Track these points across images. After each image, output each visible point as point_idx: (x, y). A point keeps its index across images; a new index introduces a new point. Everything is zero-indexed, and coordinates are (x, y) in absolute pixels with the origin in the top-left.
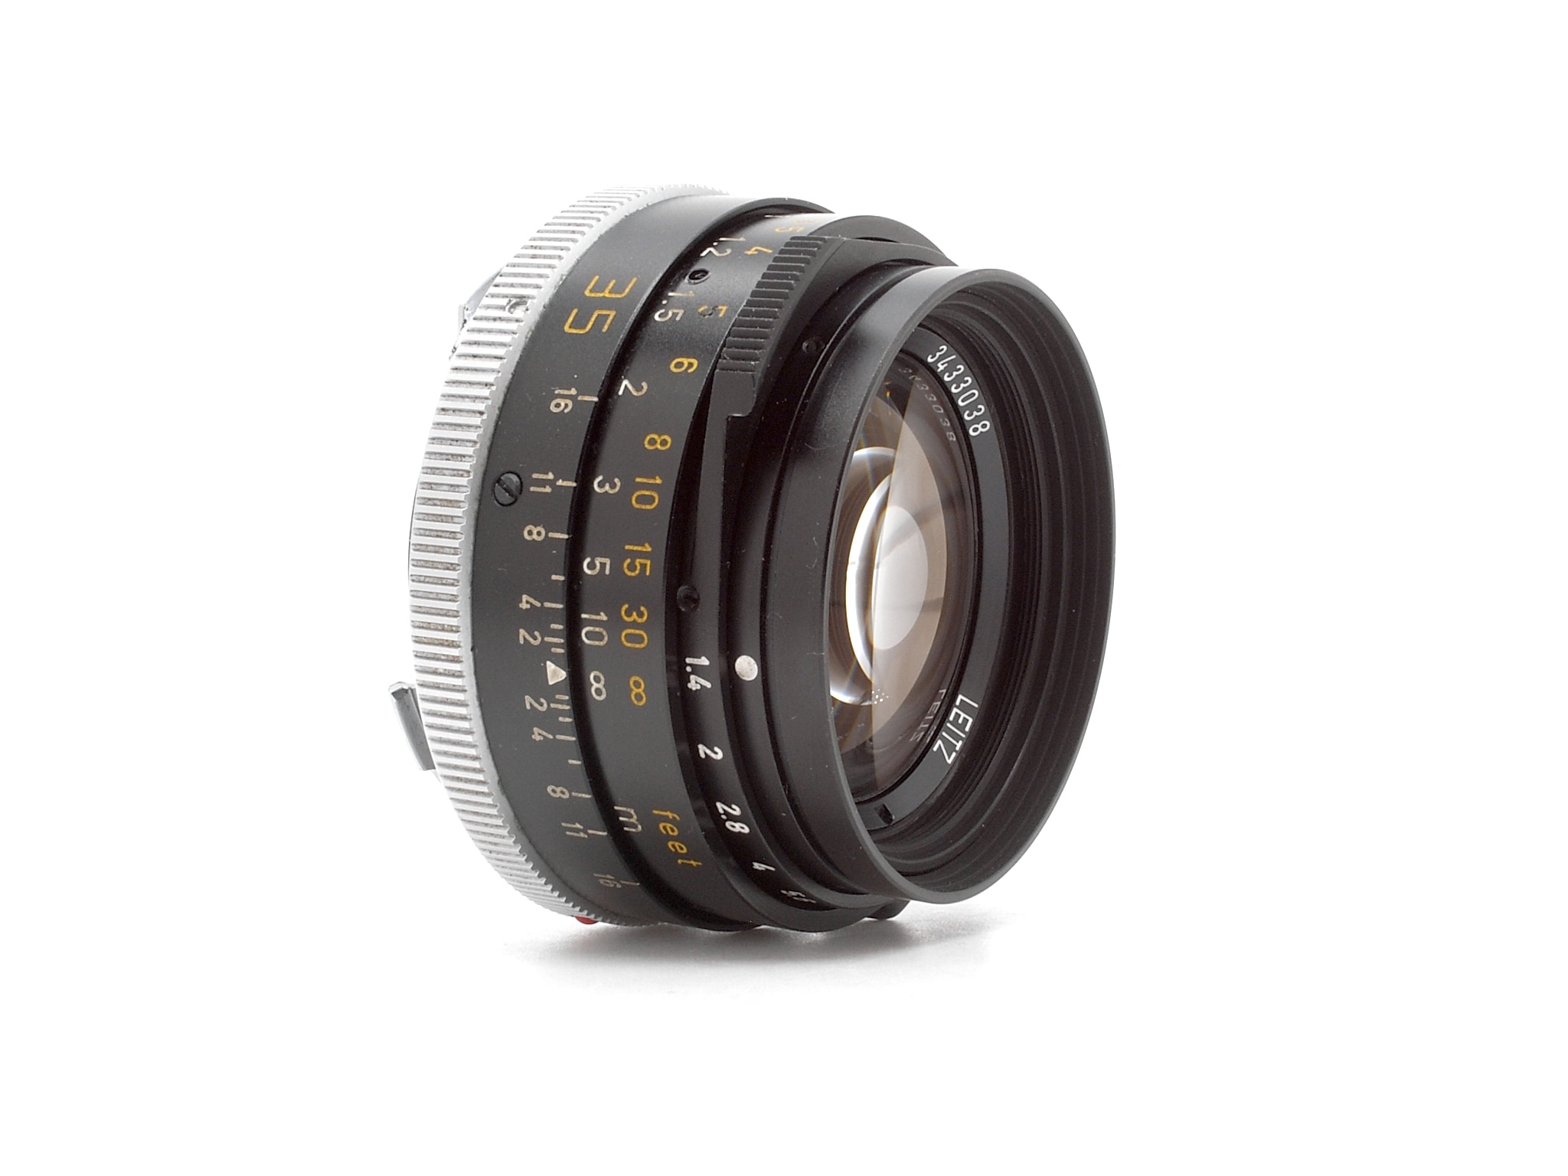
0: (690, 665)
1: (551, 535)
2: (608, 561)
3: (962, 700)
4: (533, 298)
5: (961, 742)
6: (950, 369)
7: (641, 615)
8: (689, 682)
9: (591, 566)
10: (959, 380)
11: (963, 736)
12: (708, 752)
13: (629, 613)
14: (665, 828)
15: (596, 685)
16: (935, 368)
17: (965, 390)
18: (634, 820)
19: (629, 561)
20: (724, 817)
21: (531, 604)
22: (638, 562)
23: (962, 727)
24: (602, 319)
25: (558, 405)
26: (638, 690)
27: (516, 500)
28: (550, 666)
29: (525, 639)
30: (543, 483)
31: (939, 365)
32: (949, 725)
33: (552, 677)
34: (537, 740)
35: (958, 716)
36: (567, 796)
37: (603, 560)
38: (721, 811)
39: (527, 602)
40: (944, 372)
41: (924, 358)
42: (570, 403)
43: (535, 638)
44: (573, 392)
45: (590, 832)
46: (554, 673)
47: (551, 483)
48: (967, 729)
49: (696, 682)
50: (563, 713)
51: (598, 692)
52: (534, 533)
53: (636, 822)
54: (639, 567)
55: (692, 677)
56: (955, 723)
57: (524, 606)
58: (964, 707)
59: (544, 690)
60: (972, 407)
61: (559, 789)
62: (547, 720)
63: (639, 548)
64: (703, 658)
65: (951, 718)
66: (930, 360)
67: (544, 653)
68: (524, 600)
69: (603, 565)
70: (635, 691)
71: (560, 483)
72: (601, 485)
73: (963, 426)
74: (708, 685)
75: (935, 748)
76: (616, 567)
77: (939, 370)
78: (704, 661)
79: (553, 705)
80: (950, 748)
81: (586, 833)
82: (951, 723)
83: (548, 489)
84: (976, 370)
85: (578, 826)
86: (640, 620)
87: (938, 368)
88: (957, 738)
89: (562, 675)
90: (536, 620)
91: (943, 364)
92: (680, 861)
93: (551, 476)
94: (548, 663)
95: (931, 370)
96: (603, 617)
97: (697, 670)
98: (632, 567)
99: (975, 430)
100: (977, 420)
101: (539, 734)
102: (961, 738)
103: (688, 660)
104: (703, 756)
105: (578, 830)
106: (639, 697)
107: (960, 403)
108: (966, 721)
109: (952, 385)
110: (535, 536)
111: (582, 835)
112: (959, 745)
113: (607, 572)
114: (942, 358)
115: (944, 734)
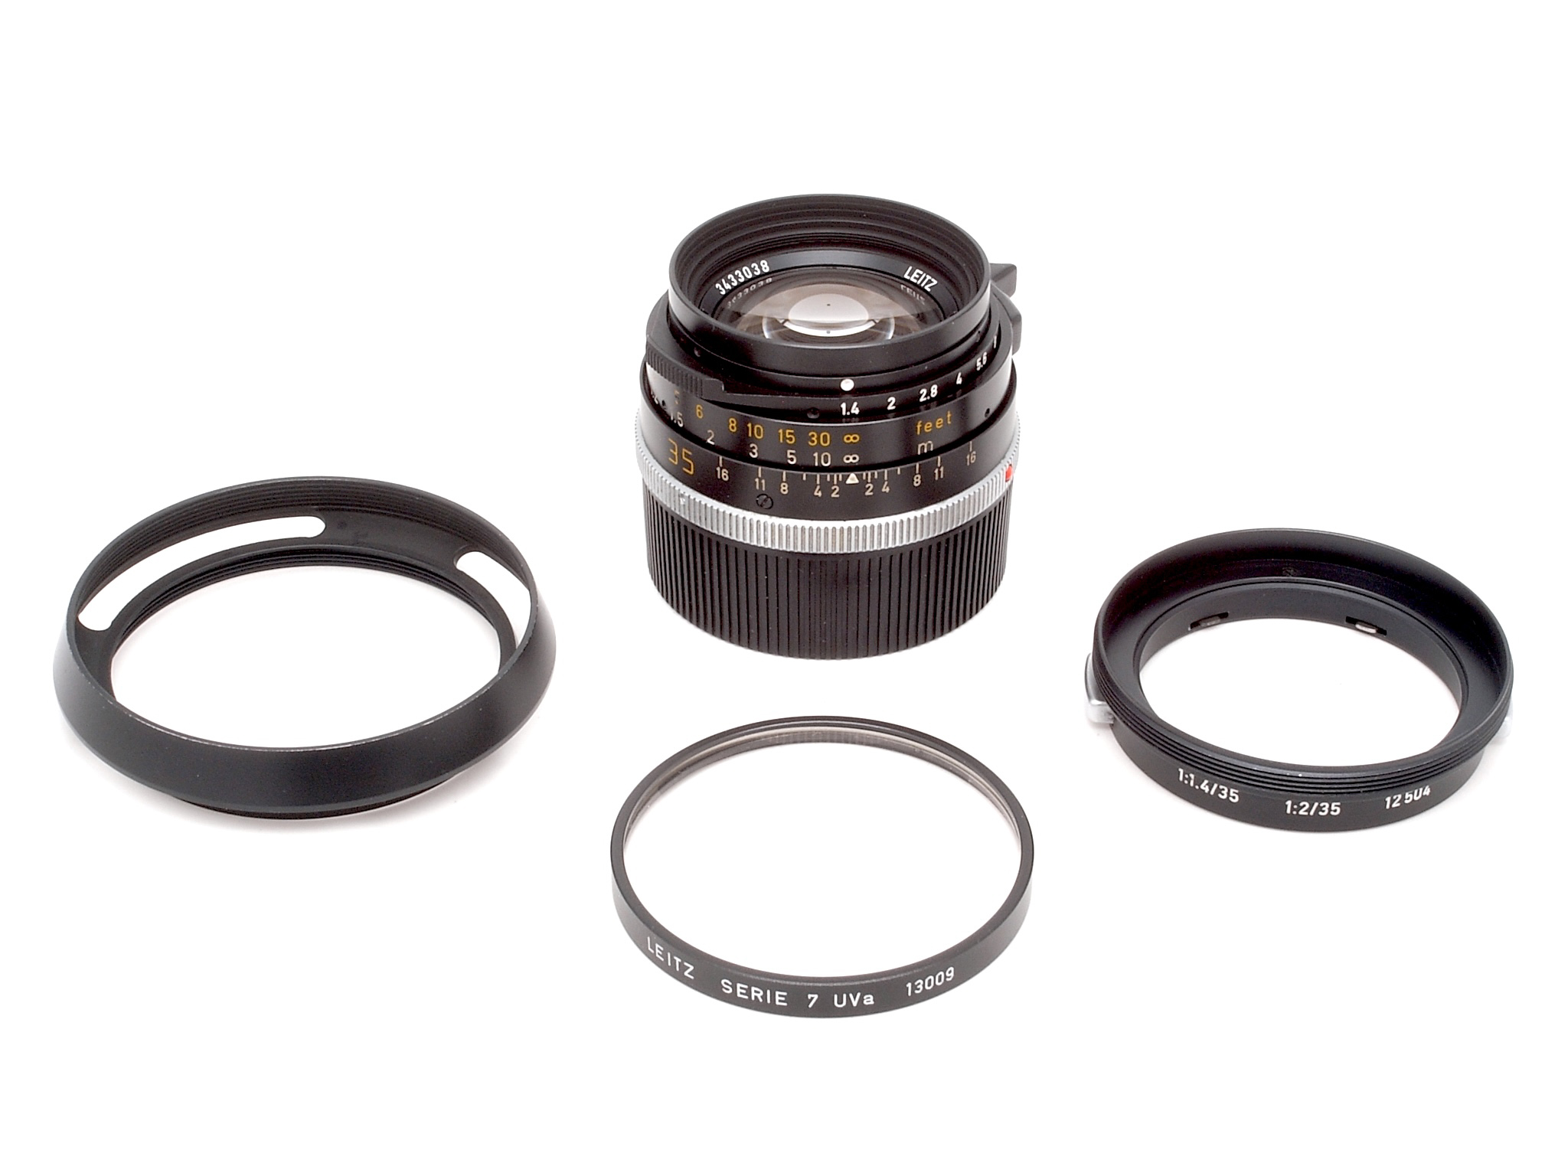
0: (846, 412)
1: (784, 479)
2: (789, 451)
3: (908, 275)
4: (679, 490)
5: (927, 276)
6: (729, 282)
7: (813, 436)
8: (855, 413)
9: (792, 460)
10: (737, 277)
11: (924, 275)
12: (891, 405)
13: (813, 442)
14: (928, 429)
15: (851, 459)
16: (729, 290)
17: (743, 274)
18: (926, 445)
19: (787, 441)
20: (928, 398)
21: (818, 490)
22: (788, 436)
23: (920, 275)
24: (687, 456)
25: (725, 477)
26: (851, 439)
27: (769, 497)
28: (849, 481)
29: (836, 494)
30: (760, 484)
31: (727, 288)
32: (918, 282)
33: (854, 481)
34: (888, 489)
35: (915, 278)
36: (919, 476)
37: (788, 454)
38: (925, 399)
39: (818, 493)
40: (732, 286)
41: (722, 296)
42: (724, 470)
43: (835, 489)
44: (718, 469)
45: (939, 465)
46: (853, 479)
47: (760, 479)
48: (921, 272)
49: (855, 409)
50: (873, 475)
51: (855, 457)
52: (784, 489)
53: (927, 443)
54: (791, 435)
55: (853, 411)
56: (918, 279)
57: (820, 494)
58: (910, 274)
59: (863, 483)
60: (753, 270)
61: (916, 480)
62: (878, 483)
63: (781, 435)
64: (842, 406)
65: (915, 281)
66: (723, 293)
67: (842, 483)
69: (791, 454)
70: (851, 437)
71: (760, 475)
72: (754, 454)
73: (763, 275)
74: (855, 404)
75: (929, 290)
76: (791, 447)
77: (730, 288)
78: (844, 406)
79: (869, 481)
80: (930, 282)
81: (939, 468)
83: (763, 481)
84: (733, 268)
85: (936, 471)
86: (816, 436)
88: (925, 278)
89: (853, 475)
90: (826, 487)
91: (727, 286)
92: (949, 422)
93: (757, 480)
94: (847, 482)
95: (729, 292)
96: (816, 455)
97: (848, 409)
98: (791, 439)
99: (766, 268)
100: (760, 267)
101: (885, 488)
103: (844, 413)
104: (894, 408)
105: (939, 472)
106: (855, 438)
107: (750, 276)
108: (918, 274)
109: (739, 281)
110: (786, 488)
111: (942, 469)
112: (929, 277)
113: (794, 452)
114: (723, 287)
115: (922, 285)
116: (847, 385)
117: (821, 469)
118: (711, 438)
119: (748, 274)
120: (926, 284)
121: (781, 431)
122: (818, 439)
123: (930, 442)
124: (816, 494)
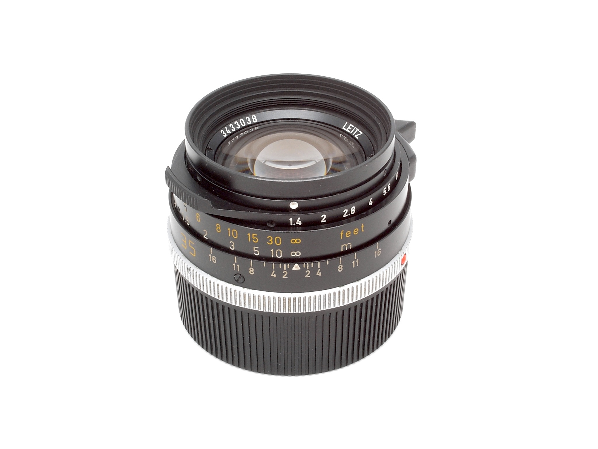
0: (293, 224)
1: (251, 266)
2: (254, 247)
3: (345, 128)
4: (188, 265)
5: (357, 129)
6: (230, 128)
7: (270, 238)
8: (299, 224)
9: (257, 253)
10: (235, 126)
11: (355, 128)
12: (324, 219)
13: (270, 242)
14: (348, 235)
15: (296, 254)
16: (229, 134)
17: (240, 124)
18: (346, 245)
19: (253, 241)
20: (349, 215)
21: (274, 274)
22: (253, 238)
23: (353, 128)
24: (191, 244)
25: (214, 260)
26: (295, 241)
27: (242, 276)
28: (294, 269)
29: (286, 276)
30: (236, 267)
31: (228, 133)
32: (351, 133)
33: (298, 268)
34: (321, 274)
35: (349, 129)
36: (342, 266)
37: (254, 249)
38: (347, 215)
39: (274, 275)
40: (231, 131)
41: (224, 138)
42: (213, 256)
43: (285, 273)
44: (210, 255)
45: (355, 258)
46: (296, 267)
47: (236, 265)
48: (353, 126)
49: (299, 222)
50: (310, 265)
51: (298, 254)
52: (252, 271)
53: (347, 244)
54: (255, 238)
55: (297, 223)
56: (351, 130)
57: (275, 276)
58: (346, 127)
59: (303, 271)
60: (246, 121)
61: (339, 268)
62: (314, 271)
63: (249, 237)
64: (290, 220)
65: (349, 132)
66: (225, 136)
67: (290, 270)
68: (273, 276)
69: (256, 249)
70: (296, 240)
71: (236, 262)
72: (232, 248)
73: (253, 125)
74: (299, 219)
75: (357, 138)
76: (256, 245)
77: (230, 133)
78: (291, 219)
79: (308, 269)
80: (358, 133)
81: (356, 260)
82: (351, 132)
83: (238, 266)
84: (233, 120)
85: (353, 262)
86: (272, 239)
87: (229, 133)
88: (355, 130)
89: (296, 265)
90: (279, 272)
91: (228, 131)
92: (363, 230)
93: (234, 264)
94: (293, 269)
95: (229, 136)
96: (272, 250)
97: (294, 222)
98: (255, 240)
99: (255, 120)
100: (251, 119)
101: (319, 273)
102: (356, 129)
103: (291, 224)
104: (325, 221)
105: (355, 263)
106: (298, 241)
107: (244, 125)
108: (351, 127)
109: (237, 128)
110: (253, 271)
111: (357, 261)
112: (358, 130)
113: (258, 248)
114: (225, 132)
115: (353, 135)
116: (294, 205)
117: (276, 260)
118: (205, 235)
119: (243, 124)
120: (355, 134)
121: (249, 234)
122: (274, 240)
123: (349, 243)
124: (272, 275)
